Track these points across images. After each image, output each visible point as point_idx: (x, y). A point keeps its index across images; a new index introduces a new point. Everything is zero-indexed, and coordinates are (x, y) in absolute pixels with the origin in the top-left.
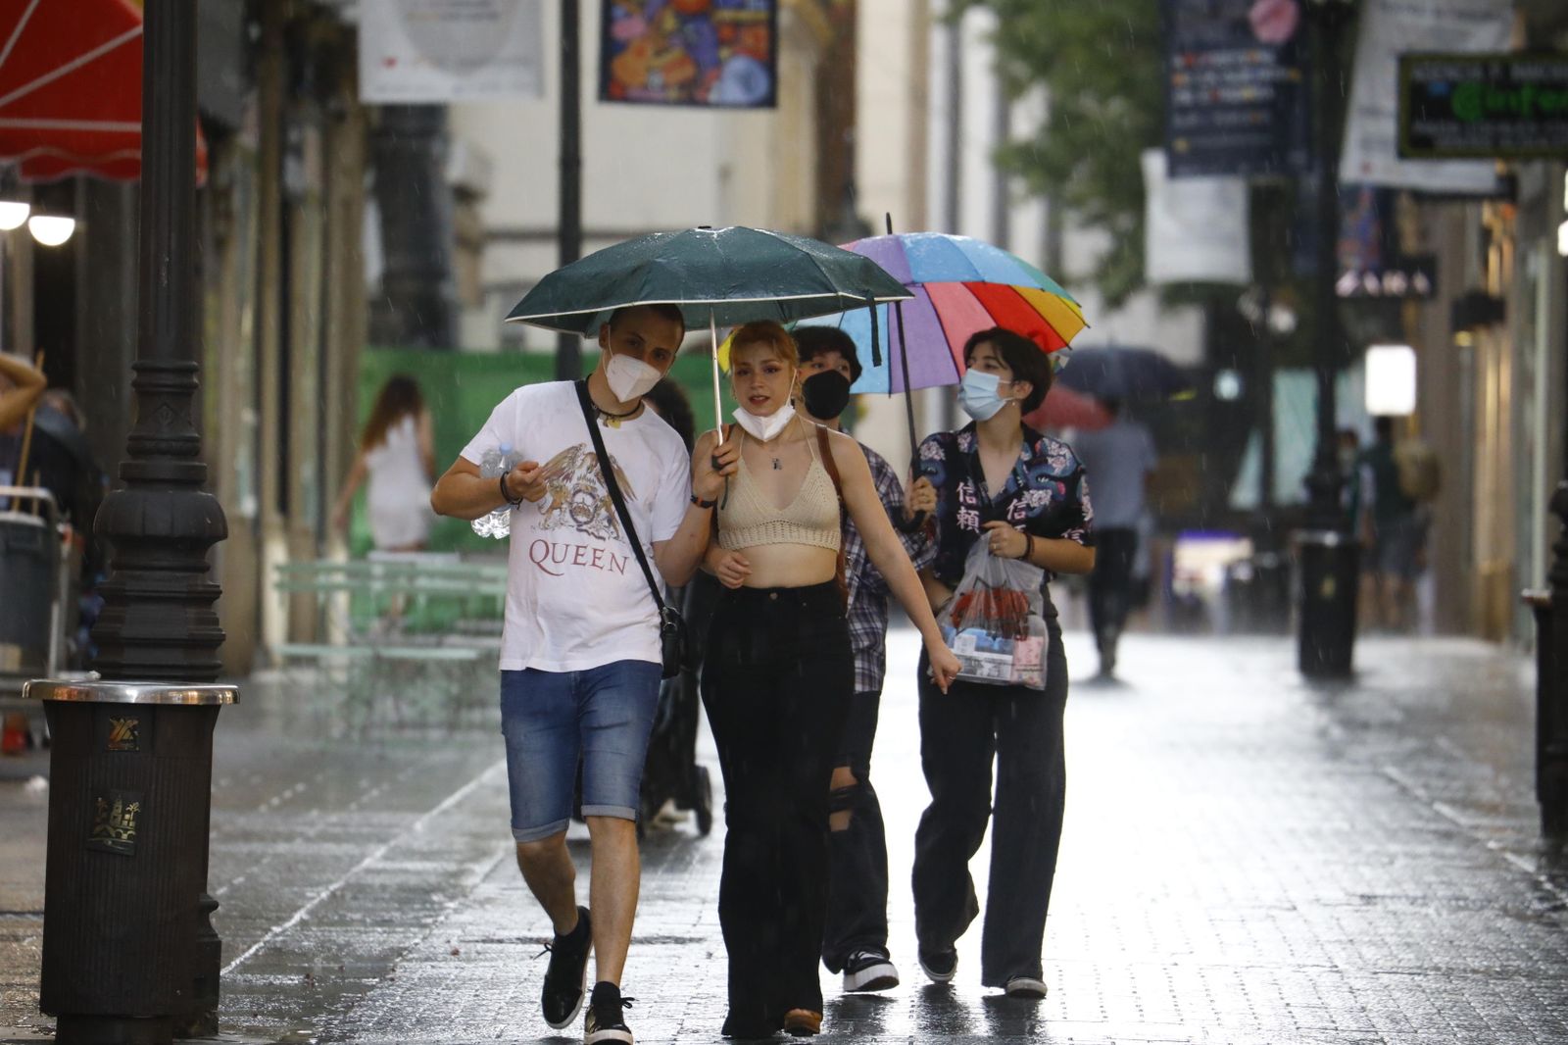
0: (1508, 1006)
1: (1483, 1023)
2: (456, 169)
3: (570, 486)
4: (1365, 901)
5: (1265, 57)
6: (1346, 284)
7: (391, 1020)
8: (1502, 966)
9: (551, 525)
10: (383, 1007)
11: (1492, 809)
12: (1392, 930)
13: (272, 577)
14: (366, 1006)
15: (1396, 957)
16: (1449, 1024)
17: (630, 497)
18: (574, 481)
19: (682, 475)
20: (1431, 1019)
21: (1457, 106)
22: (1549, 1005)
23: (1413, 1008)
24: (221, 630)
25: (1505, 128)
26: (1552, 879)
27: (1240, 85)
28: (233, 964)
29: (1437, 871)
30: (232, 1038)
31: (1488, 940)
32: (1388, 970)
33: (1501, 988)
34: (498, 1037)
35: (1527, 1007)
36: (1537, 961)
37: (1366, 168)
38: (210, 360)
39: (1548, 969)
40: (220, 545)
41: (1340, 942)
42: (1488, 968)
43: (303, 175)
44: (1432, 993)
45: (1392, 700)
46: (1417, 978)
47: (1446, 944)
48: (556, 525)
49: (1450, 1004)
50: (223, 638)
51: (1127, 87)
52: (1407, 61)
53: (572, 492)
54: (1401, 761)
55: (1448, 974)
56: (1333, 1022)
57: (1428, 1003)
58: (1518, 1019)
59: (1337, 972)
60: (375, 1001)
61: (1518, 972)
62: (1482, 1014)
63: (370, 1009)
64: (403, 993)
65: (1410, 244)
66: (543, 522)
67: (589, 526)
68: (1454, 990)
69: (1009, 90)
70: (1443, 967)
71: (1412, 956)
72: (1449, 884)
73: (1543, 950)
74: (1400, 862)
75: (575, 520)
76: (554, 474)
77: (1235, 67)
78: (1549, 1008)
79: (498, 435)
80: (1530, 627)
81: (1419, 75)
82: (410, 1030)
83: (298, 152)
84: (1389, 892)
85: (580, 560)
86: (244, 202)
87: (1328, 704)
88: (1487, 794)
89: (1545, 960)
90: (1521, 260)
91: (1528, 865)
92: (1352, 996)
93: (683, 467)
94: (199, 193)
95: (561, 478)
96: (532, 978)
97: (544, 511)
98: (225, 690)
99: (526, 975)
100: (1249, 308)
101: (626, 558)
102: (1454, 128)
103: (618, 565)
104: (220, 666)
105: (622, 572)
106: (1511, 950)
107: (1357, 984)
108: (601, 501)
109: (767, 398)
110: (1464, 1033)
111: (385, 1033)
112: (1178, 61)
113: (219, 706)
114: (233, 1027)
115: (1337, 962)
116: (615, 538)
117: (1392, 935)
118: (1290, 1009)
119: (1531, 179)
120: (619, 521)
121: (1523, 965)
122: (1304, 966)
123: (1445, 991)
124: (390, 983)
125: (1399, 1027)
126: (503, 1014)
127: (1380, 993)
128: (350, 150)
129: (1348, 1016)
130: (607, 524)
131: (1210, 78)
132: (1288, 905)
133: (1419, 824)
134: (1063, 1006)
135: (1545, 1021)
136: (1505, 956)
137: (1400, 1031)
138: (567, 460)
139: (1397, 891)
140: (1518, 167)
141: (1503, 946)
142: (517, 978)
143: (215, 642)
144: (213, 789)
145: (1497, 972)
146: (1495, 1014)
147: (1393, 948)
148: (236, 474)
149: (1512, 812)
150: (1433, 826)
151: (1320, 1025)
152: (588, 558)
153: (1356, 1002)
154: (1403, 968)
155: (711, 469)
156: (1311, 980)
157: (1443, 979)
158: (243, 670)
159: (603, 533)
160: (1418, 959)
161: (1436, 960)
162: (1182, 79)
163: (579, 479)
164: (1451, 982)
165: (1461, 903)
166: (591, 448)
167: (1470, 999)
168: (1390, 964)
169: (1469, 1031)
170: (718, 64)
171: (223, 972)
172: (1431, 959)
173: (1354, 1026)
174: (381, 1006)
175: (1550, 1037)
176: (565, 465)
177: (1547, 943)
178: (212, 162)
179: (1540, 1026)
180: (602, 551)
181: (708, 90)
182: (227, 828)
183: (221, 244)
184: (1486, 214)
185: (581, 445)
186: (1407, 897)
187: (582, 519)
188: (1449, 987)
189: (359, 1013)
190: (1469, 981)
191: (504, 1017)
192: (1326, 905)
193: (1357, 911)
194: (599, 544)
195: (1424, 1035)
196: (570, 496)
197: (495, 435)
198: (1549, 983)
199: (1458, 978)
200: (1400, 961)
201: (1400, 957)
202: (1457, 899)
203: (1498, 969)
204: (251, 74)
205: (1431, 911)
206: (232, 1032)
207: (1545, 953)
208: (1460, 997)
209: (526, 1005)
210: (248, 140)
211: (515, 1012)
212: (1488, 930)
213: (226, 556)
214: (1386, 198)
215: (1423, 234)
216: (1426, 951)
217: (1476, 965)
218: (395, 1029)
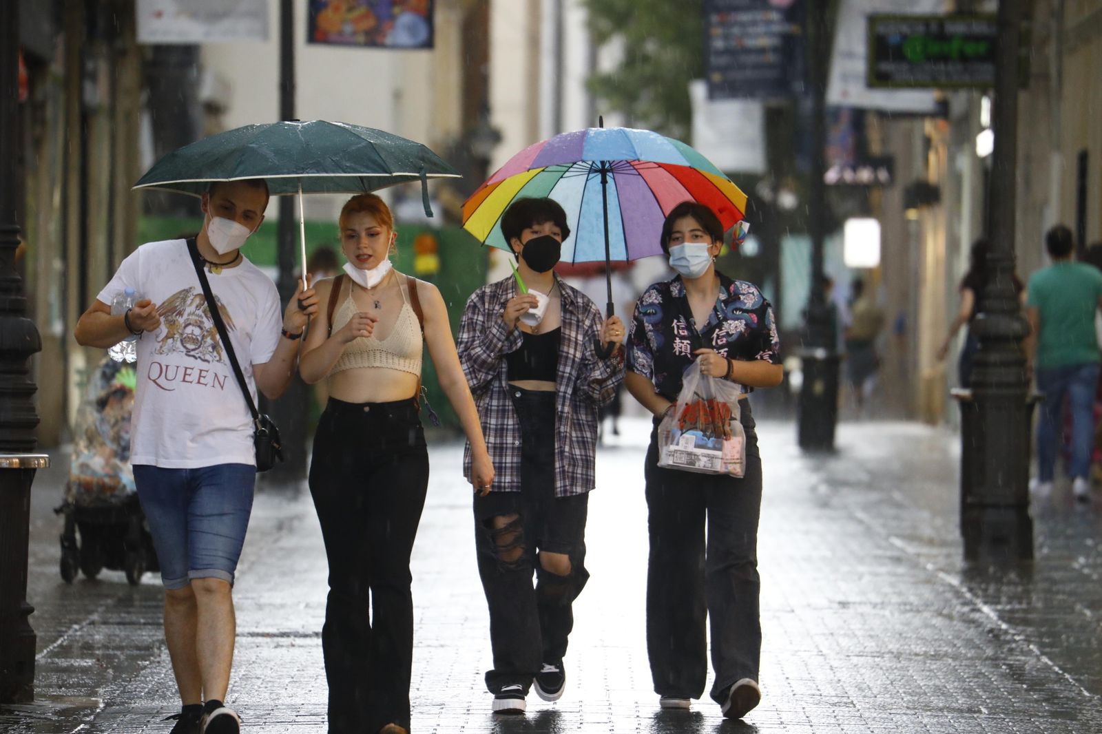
0: (939, 678)
1: (922, 691)
2: (207, 91)
3: (181, 320)
4: (841, 605)
5: (774, 16)
6: (831, 176)
7: (157, 691)
8: (935, 651)
9: (165, 351)
10: (152, 681)
11: (931, 542)
12: (860, 626)
13: (74, 378)
14: (139, 681)
15: (863, 644)
16: (898, 692)
17: (231, 328)
18: (185, 316)
19: (275, 311)
20: (886, 688)
21: (908, 52)
22: (968, 678)
23: (875, 681)
24: (36, 416)
25: (942, 67)
26: (971, 590)
27: (757, 36)
28: (45, 651)
29: (892, 585)
30: (43, 703)
31: (926, 633)
32: (857, 653)
33: (934, 666)
34: (234, 702)
35: (952, 679)
36: (959, 648)
37: (845, 94)
38: (30, 224)
39: (966, 653)
40: (38, 355)
41: (824, 634)
42: (926, 653)
43: (97, 94)
44: (887, 670)
45: (861, 464)
46: (877, 659)
47: (897, 636)
48: (169, 351)
49: (899, 678)
50: (38, 421)
51: (680, 38)
52: (873, 20)
53: (183, 325)
54: (866, 507)
55: (898, 656)
56: (819, 690)
57: (884, 677)
58: (946, 687)
59: (822, 655)
60: (146, 677)
61: (946, 655)
62: (921, 684)
63: (143, 682)
64: (167, 671)
65: (876, 148)
66: (158, 348)
67: (197, 351)
68: (902, 667)
69: (597, 39)
70: (895, 651)
71: (873, 644)
72: (900, 594)
73: (964, 640)
74: (866, 579)
75: (185, 347)
76: (169, 311)
77: (754, 23)
78: (968, 680)
79: (125, 281)
80: (956, 414)
81: (881, 29)
82: (171, 698)
83: (94, 77)
84: (858, 599)
85: (187, 378)
86: (54, 112)
87: (817, 469)
88: (927, 531)
89: (965, 646)
90: (952, 159)
91: (955, 581)
92: (832, 672)
93: (275, 305)
94: (21, 107)
95: (174, 314)
96: (258, 661)
97: (160, 339)
98: (40, 458)
99: (254, 659)
100: (765, 192)
101: (225, 377)
102: (904, 67)
103: (220, 383)
104: (35, 441)
105: (222, 387)
106: (942, 640)
107: (835, 664)
108: (207, 331)
109: (370, 256)
110: (909, 697)
111: (153, 700)
112: (715, 18)
113: (35, 470)
114: (44, 696)
115: (821, 648)
116: (217, 361)
117: (860, 629)
118: (789, 681)
119: (959, 102)
120: (223, 347)
121: (950, 651)
122: (799, 651)
123: (896, 668)
124: (157, 665)
125: (863, 694)
126: (237, 686)
127: (851, 670)
128: (130, 75)
129: (829, 686)
130: (211, 350)
131: (736, 30)
132: (789, 609)
133: (880, 552)
134: (631, 679)
135: (965, 689)
136: (937, 644)
137: (865, 697)
138: (180, 299)
139: (864, 599)
140: (949, 95)
141: (936, 637)
142: (247, 661)
143: (32, 424)
144: (31, 528)
145: (932, 655)
146: (930, 684)
147: (861, 638)
148: (49, 306)
149: (943, 544)
150: (889, 553)
151: (810, 692)
152: (194, 376)
153: (835, 676)
154: (867, 652)
155: (297, 309)
156: (804, 661)
157: (895, 660)
158: (53, 444)
159: (208, 357)
160: (877, 646)
161: (890, 647)
162: (717, 31)
163: (189, 315)
164: (900, 662)
165: (908, 607)
166: (199, 290)
167: (913, 674)
168: (858, 650)
169: (912, 696)
170: (393, 18)
171: (38, 657)
172: (887, 646)
173: (833, 693)
174: (150, 680)
175: (968, 700)
176: (178, 304)
177: (966, 635)
178: (31, 84)
179: (962, 693)
180: (207, 371)
181: (384, 36)
182: (41, 555)
183: (38, 143)
184: (929, 127)
185: (191, 288)
186: (871, 603)
187: (191, 346)
188: (899, 665)
189: (135, 686)
190: (912, 662)
191: (238, 689)
192: (815, 609)
193: (835, 613)
194: (204, 366)
195: (881, 699)
196: (182, 328)
197: (123, 282)
198: (967, 662)
199: (905, 659)
200: (865, 648)
201: (865, 645)
202: (905, 604)
203: (932, 653)
204: (59, 22)
205: (887, 613)
206: (43, 699)
207: (965, 642)
208: (906, 673)
209: (253, 680)
210: (57, 68)
211: (246, 685)
212: (926, 626)
213: (42, 363)
214: (859, 116)
215: (884, 141)
216: (883, 641)
217: (917, 650)
218: (160, 696)
